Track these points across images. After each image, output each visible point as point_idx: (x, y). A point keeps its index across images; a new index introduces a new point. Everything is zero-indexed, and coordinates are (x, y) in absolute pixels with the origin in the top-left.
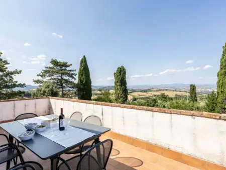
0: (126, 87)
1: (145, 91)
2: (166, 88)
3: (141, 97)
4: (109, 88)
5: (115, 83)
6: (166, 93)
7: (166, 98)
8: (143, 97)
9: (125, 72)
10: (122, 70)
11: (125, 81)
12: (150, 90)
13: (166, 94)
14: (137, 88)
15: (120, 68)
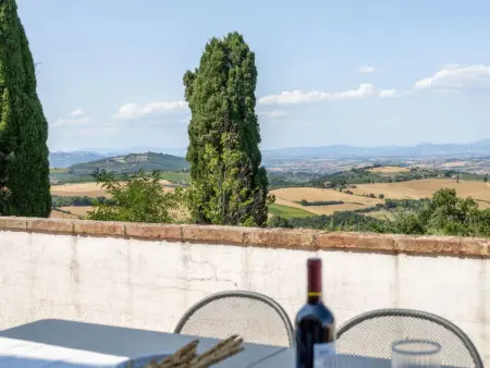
0: (257, 158)
1: (338, 181)
2: (448, 166)
3: (319, 211)
4: (159, 163)
5: (193, 133)
6: (464, 191)
7: (461, 217)
8: (329, 211)
9: (253, 72)
10: (234, 55)
11: (253, 120)
12: (363, 175)
13: (462, 195)
14: (295, 167)
15: (224, 48)
